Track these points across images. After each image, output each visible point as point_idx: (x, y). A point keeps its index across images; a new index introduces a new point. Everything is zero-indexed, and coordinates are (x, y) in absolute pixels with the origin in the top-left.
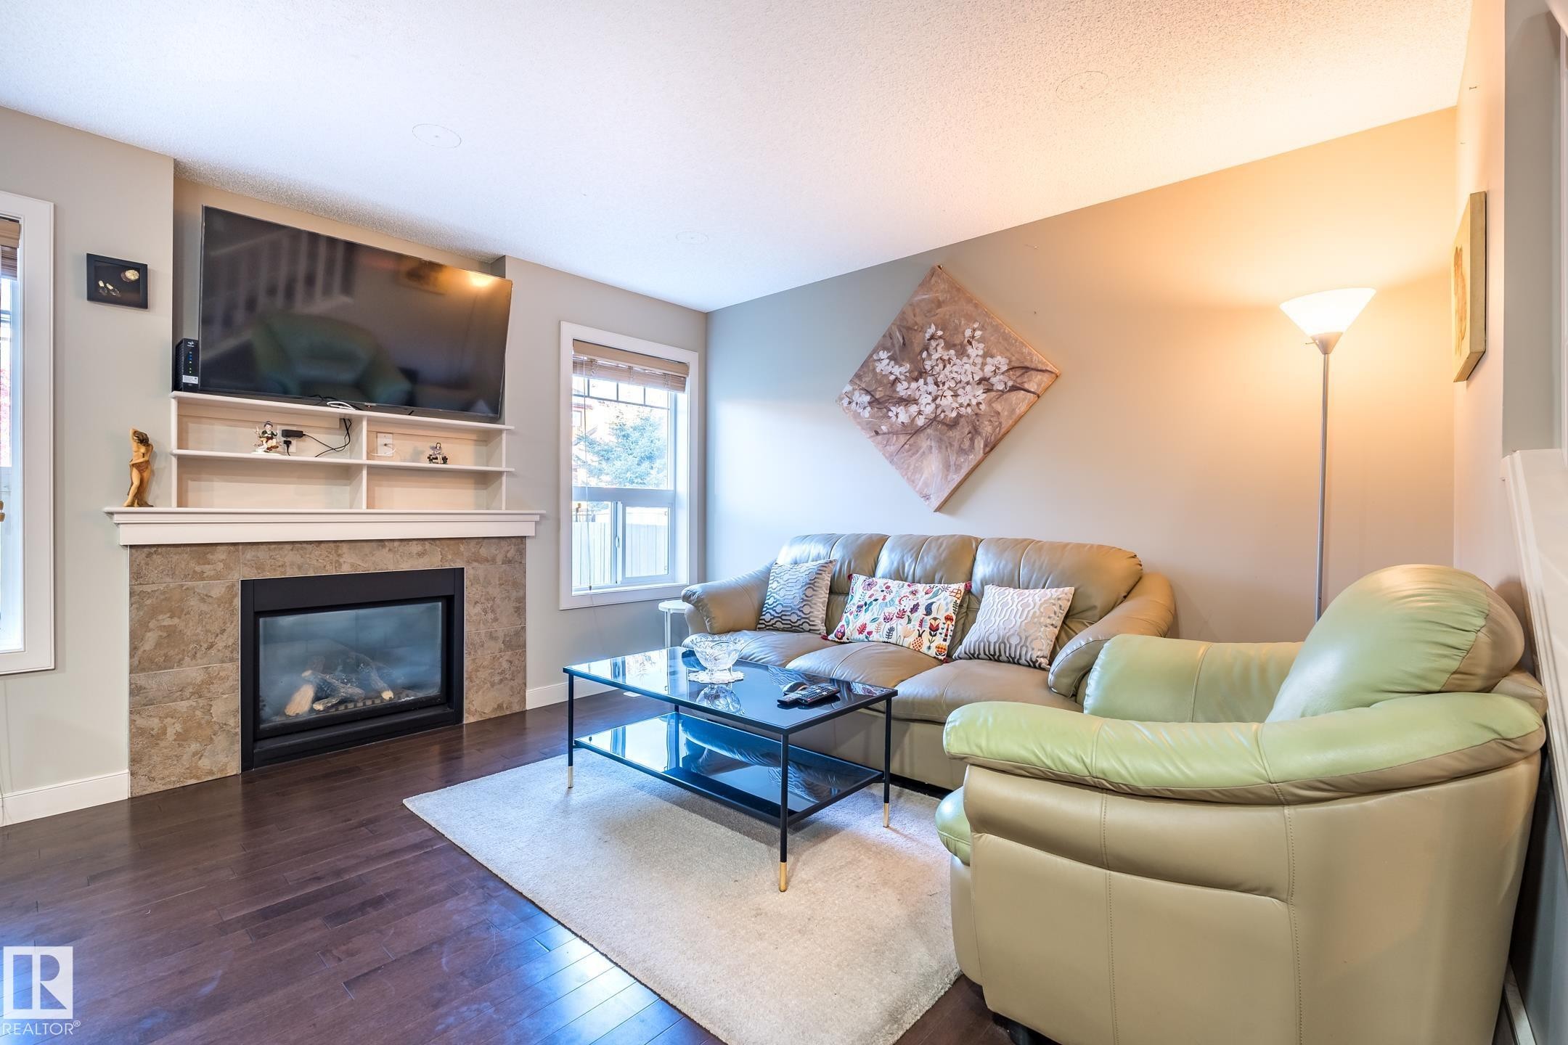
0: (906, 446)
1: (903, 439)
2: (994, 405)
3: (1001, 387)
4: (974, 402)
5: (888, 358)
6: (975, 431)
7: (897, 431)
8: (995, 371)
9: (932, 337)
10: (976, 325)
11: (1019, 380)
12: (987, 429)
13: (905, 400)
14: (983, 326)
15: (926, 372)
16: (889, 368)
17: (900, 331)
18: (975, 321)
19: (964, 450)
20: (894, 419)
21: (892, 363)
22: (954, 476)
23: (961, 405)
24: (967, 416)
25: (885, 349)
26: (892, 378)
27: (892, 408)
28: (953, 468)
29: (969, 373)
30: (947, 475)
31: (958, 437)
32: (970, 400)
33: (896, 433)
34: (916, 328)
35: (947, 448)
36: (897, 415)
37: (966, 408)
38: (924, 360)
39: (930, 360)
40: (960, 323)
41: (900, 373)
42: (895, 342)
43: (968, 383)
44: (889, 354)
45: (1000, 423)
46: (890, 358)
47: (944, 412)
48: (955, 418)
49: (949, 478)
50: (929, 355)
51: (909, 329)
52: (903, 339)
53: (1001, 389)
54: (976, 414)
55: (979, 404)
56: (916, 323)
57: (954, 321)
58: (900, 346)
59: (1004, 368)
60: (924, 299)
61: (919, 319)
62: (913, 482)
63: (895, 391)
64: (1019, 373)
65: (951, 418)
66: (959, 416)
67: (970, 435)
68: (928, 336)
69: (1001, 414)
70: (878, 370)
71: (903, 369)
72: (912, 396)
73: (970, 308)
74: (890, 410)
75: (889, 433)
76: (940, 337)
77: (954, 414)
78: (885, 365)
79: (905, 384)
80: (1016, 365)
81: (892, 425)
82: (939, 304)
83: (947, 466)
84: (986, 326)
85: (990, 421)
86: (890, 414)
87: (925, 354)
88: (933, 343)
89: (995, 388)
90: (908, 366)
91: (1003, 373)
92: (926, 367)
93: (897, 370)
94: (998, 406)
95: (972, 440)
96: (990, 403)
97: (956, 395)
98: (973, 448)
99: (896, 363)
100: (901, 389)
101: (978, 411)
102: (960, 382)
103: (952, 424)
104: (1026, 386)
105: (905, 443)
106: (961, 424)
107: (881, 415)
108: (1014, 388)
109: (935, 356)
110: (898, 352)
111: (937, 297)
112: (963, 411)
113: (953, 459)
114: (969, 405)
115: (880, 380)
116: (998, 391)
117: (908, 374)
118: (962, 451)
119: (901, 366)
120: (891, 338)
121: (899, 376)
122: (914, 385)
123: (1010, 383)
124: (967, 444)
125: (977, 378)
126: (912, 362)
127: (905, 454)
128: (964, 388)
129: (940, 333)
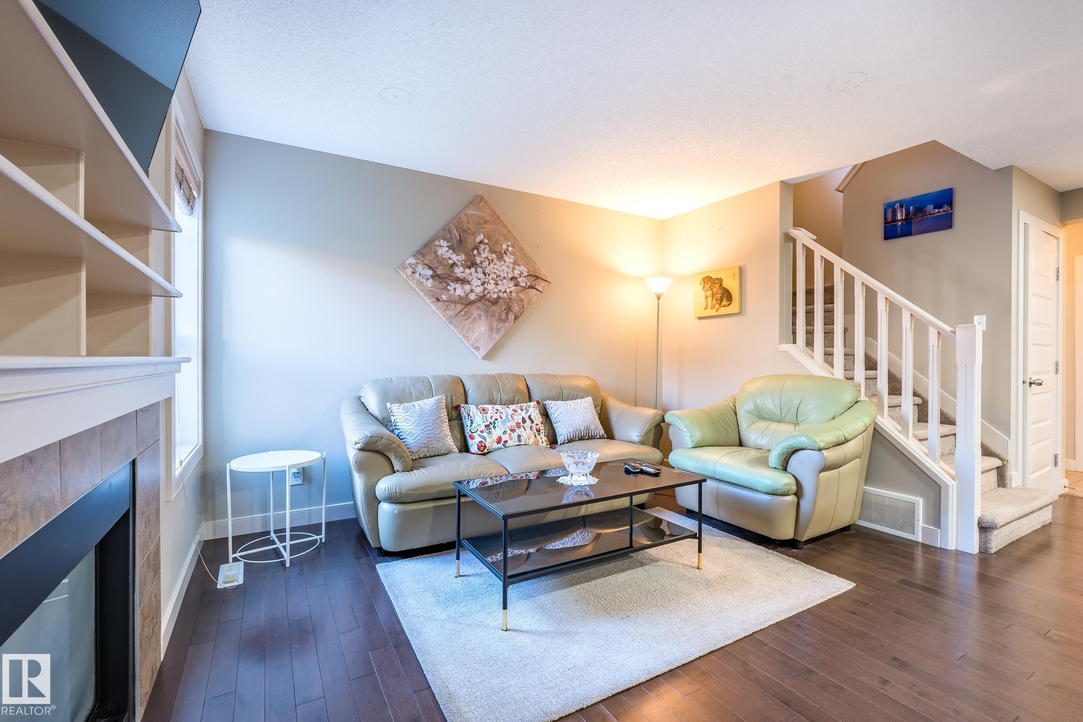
0: (461, 312)
1: (459, 307)
2: (519, 294)
3: (524, 285)
4: (508, 291)
5: (447, 246)
6: (509, 309)
7: (455, 301)
8: (520, 274)
9: (481, 242)
10: (509, 243)
11: (533, 283)
12: (516, 308)
13: (461, 280)
14: (513, 245)
15: (476, 264)
16: (449, 255)
17: (457, 230)
18: (509, 241)
19: (502, 319)
20: (452, 292)
21: (451, 251)
22: (496, 336)
23: (500, 291)
24: (504, 298)
25: (445, 239)
26: (451, 262)
27: (451, 284)
28: (495, 331)
29: (505, 272)
30: (491, 335)
31: (498, 311)
32: (506, 289)
33: (455, 302)
34: (469, 232)
35: (491, 317)
36: (455, 289)
37: (503, 293)
38: (475, 256)
39: (480, 257)
40: (499, 239)
41: (458, 260)
42: (453, 237)
43: (504, 278)
44: (448, 244)
45: (523, 306)
46: (450, 247)
47: (489, 293)
48: (496, 298)
49: (493, 336)
50: (479, 253)
51: (464, 231)
52: (460, 236)
53: (524, 286)
54: (510, 298)
55: (511, 292)
56: (469, 229)
57: (495, 236)
58: (457, 241)
59: (526, 274)
60: (476, 214)
61: (471, 226)
62: (467, 337)
63: (453, 272)
64: (533, 278)
65: (493, 298)
66: (499, 297)
67: (506, 311)
68: (478, 240)
69: (524, 301)
70: (439, 253)
71: (458, 257)
72: (467, 278)
73: (505, 231)
74: (449, 285)
75: (448, 301)
76: (487, 244)
77: (495, 296)
78: (444, 250)
79: (462, 269)
80: (532, 274)
81: (450, 296)
82: (486, 222)
83: (491, 329)
84: (515, 246)
85: (518, 304)
86: (449, 287)
87: (475, 252)
88: (482, 246)
89: (520, 285)
90: (464, 257)
91: (525, 277)
92: (477, 261)
93: (455, 257)
94: (522, 296)
95: (507, 314)
96: (517, 293)
97: (496, 284)
98: (508, 319)
99: (454, 251)
100: (458, 271)
101: (511, 297)
102: (500, 276)
103: (494, 302)
104: (537, 287)
105: (461, 311)
106: (500, 303)
107: (442, 287)
108: (531, 287)
109: (483, 255)
110: (455, 245)
111: (484, 216)
112: (501, 295)
113: (495, 324)
114: (505, 292)
115: (441, 261)
116: (522, 286)
117: (463, 262)
118: (500, 320)
119: (458, 255)
120: (450, 233)
121: (456, 262)
122: (467, 271)
123: (529, 284)
124: (504, 316)
125: (510, 276)
126: (466, 254)
127: (461, 318)
128: (502, 280)
129: (486, 241)
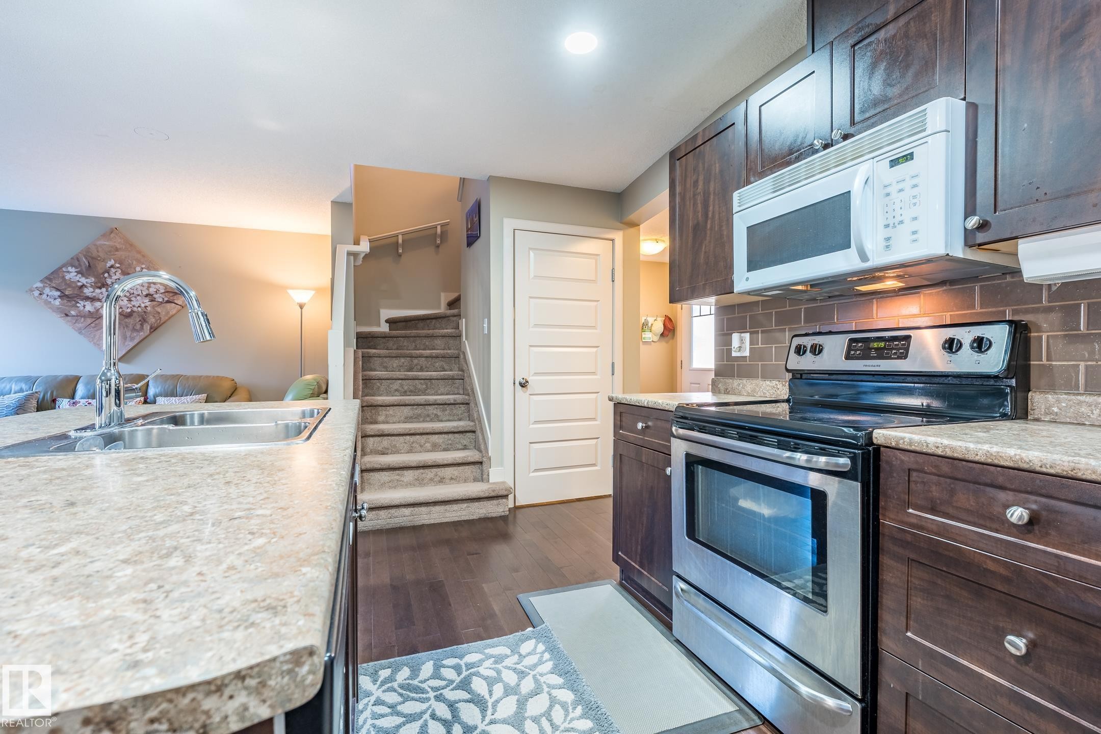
0: (92, 325)
1: (89, 321)
2: (156, 308)
3: (161, 300)
4: (143, 305)
5: (76, 272)
6: (144, 321)
7: (84, 315)
8: (156, 291)
9: (112, 266)
10: (143, 266)
11: (171, 298)
12: (152, 320)
13: (91, 298)
14: (148, 267)
15: (107, 285)
16: (77, 278)
17: (86, 258)
18: (143, 264)
19: (137, 330)
20: (82, 308)
21: (80, 275)
22: (130, 343)
23: (134, 306)
24: (138, 312)
25: (72, 266)
26: (79, 284)
27: (80, 302)
28: (128, 339)
29: (139, 290)
30: (124, 343)
31: (132, 323)
32: (140, 304)
33: (84, 317)
34: (99, 259)
35: (124, 327)
36: (84, 306)
37: (137, 308)
38: (106, 278)
39: (111, 279)
40: (132, 263)
41: (86, 282)
42: (82, 264)
43: (138, 295)
44: (77, 270)
45: (160, 318)
46: (78, 273)
47: (122, 308)
48: (129, 312)
49: (126, 344)
50: (110, 276)
51: (93, 258)
52: (89, 263)
53: (160, 301)
54: (145, 312)
55: (146, 307)
56: (99, 257)
57: (128, 261)
58: (86, 267)
59: (163, 291)
60: (105, 244)
61: (102, 254)
62: (98, 345)
63: (82, 292)
64: (171, 295)
65: (126, 312)
66: (132, 311)
67: (140, 322)
68: (108, 265)
69: (161, 313)
70: (67, 278)
71: (87, 280)
72: (97, 297)
73: (139, 256)
74: (78, 303)
75: (77, 316)
76: (118, 268)
77: (129, 310)
78: (72, 275)
79: (91, 290)
80: (169, 290)
81: (80, 312)
82: (117, 250)
83: (124, 338)
84: (150, 268)
85: (154, 316)
86: (78, 305)
87: (106, 275)
88: (113, 270)
89: (156, 300)
90: (93, 279)
91: (161, 293)
92: (107, 282)
93: (83, 280)
94: (159, 309)
95: (142, 325)
96: (153, 307)
97: (130, 300)
98: (143, 329)
99: (83, 275)
100: (88, 292)
101: (146, 310)
102: (133, 294)
103: (127, 315)
104: (176, 301)
105: (91, 323)
106: (134, 316)
107: (71, 305)
108: (168, 302)
109: (114, 277)
110: (84, 270)
111: (115, 245)
112: (135, 309)
113: (128, 334)
114: (139, 306)
115: (70, 284)
116: (158, 302)
117: (93, 284)
118: (134, 330)
119: (87, 278)
120: (78, 261)
121: (85, 284)
122: (98, 291)
123: (166, 299)
124: (138, 327)
125: (144, 293)
126: (95, 277)
127: (92, 329)
128: (136, 297)
129: (118, 265)
